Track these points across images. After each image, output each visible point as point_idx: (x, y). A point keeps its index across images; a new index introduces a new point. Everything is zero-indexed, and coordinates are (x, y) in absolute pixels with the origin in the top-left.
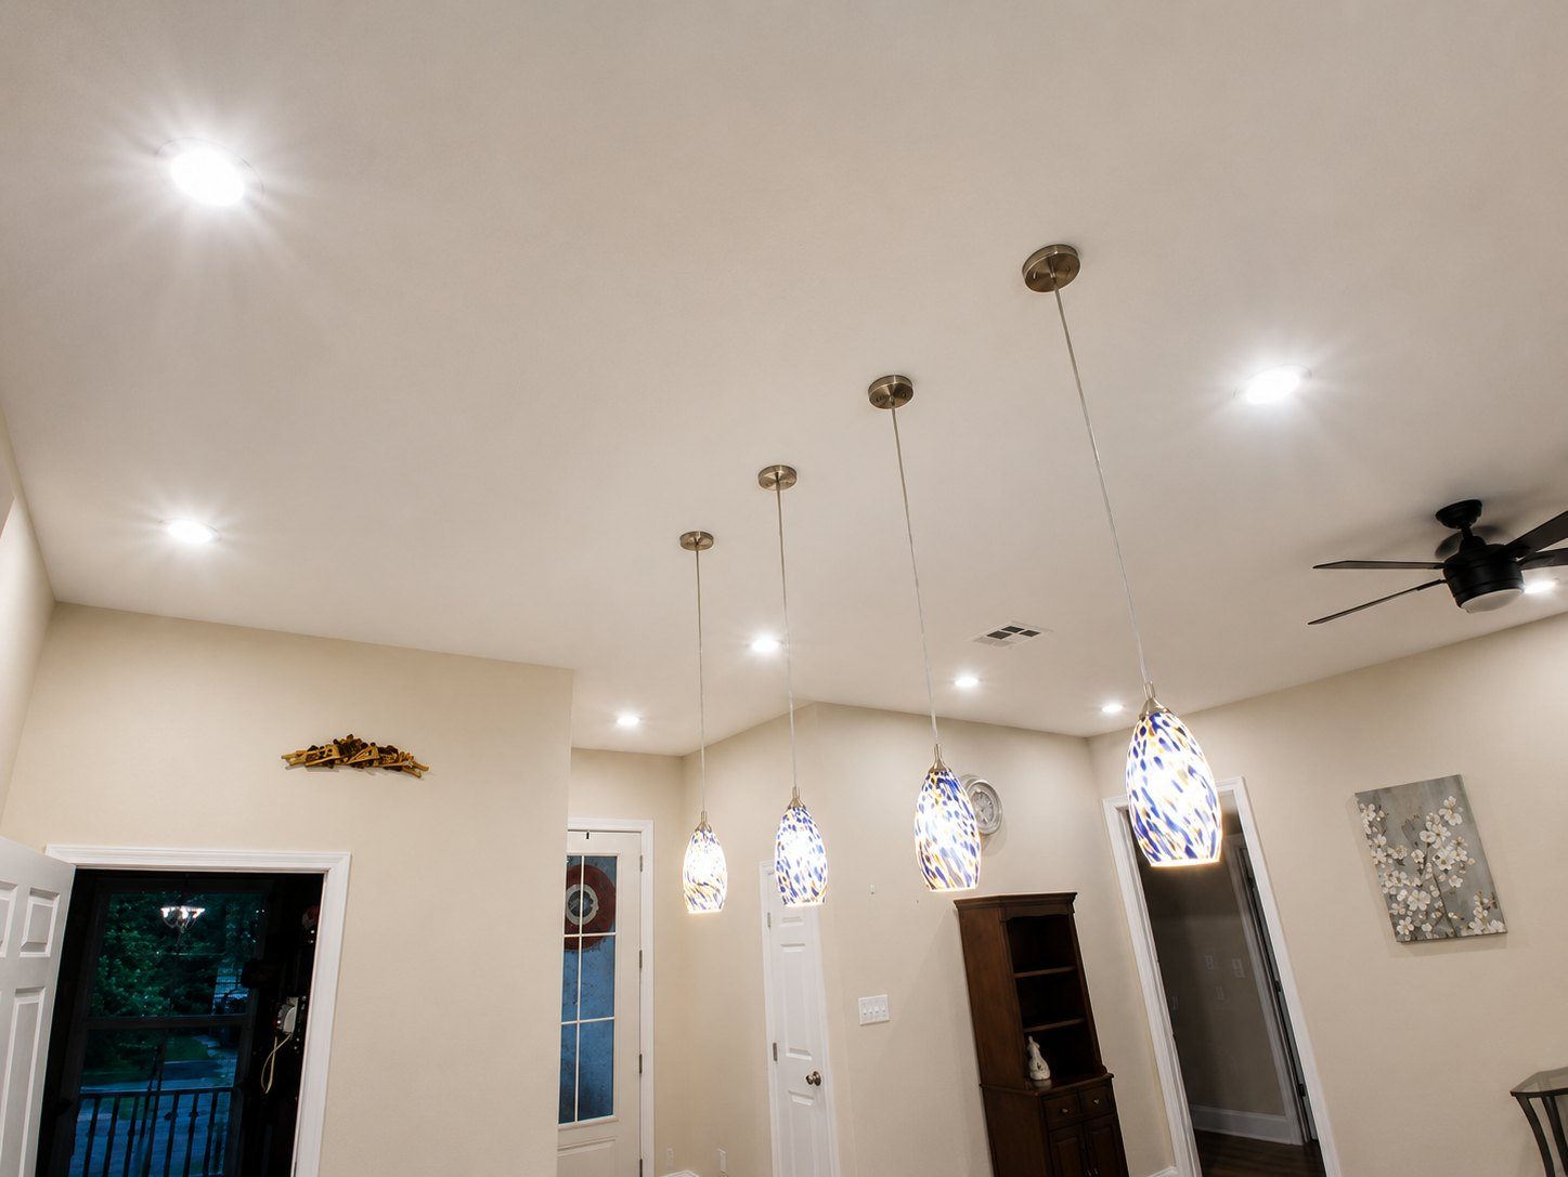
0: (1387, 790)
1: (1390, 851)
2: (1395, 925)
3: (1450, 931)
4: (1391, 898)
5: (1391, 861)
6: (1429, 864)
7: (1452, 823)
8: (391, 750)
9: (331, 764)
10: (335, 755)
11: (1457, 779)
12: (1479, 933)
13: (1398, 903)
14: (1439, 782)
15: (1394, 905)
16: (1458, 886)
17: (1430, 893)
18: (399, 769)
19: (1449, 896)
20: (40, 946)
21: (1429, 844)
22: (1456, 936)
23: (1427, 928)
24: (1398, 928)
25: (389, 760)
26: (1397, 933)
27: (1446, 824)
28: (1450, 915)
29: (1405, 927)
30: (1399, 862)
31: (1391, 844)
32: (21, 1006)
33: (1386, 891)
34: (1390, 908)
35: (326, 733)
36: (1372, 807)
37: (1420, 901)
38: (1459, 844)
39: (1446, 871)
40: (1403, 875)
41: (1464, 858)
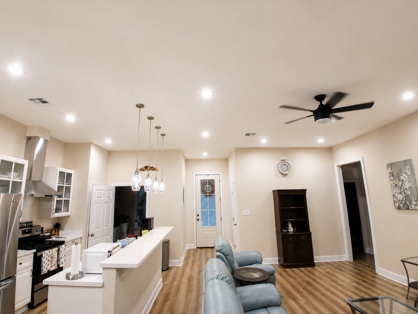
0: (394, 163)
1: (394, 182)
2: (395, 204)
3: (407, 207)
4: (394, 196)
5: (394, 185)
6: (402, 186)
7: (408, 174)
8: (152, 167)
9: (144, 170)
10: (144, 169)
11: (410, 160)
12: (414, 208)
13: (395, 197)
14: (405, 161)
15: (395, 198)
16: (409, 194)
17: (402, 195)
18: (154, 170)
19: (407, 197)
20: (110, 197)
21: (403, 180)
22: (408, 209)
23: (402, 205)
24: (396, 205)
25: (152, 169)
26: (395, 206)
27: (406, 174)
28: (407, 202)
29: (397, 205)
30: (396, 185)
31: (394, 179)
32: (106, 205)
33: (393, 193)
34: (394, 199)
35: (142, 166)
36: (390, 168)
37: (400, 197)
38: (409, 181)
39: (406, 189)
40: (397, 189)
41: (411, 185)
